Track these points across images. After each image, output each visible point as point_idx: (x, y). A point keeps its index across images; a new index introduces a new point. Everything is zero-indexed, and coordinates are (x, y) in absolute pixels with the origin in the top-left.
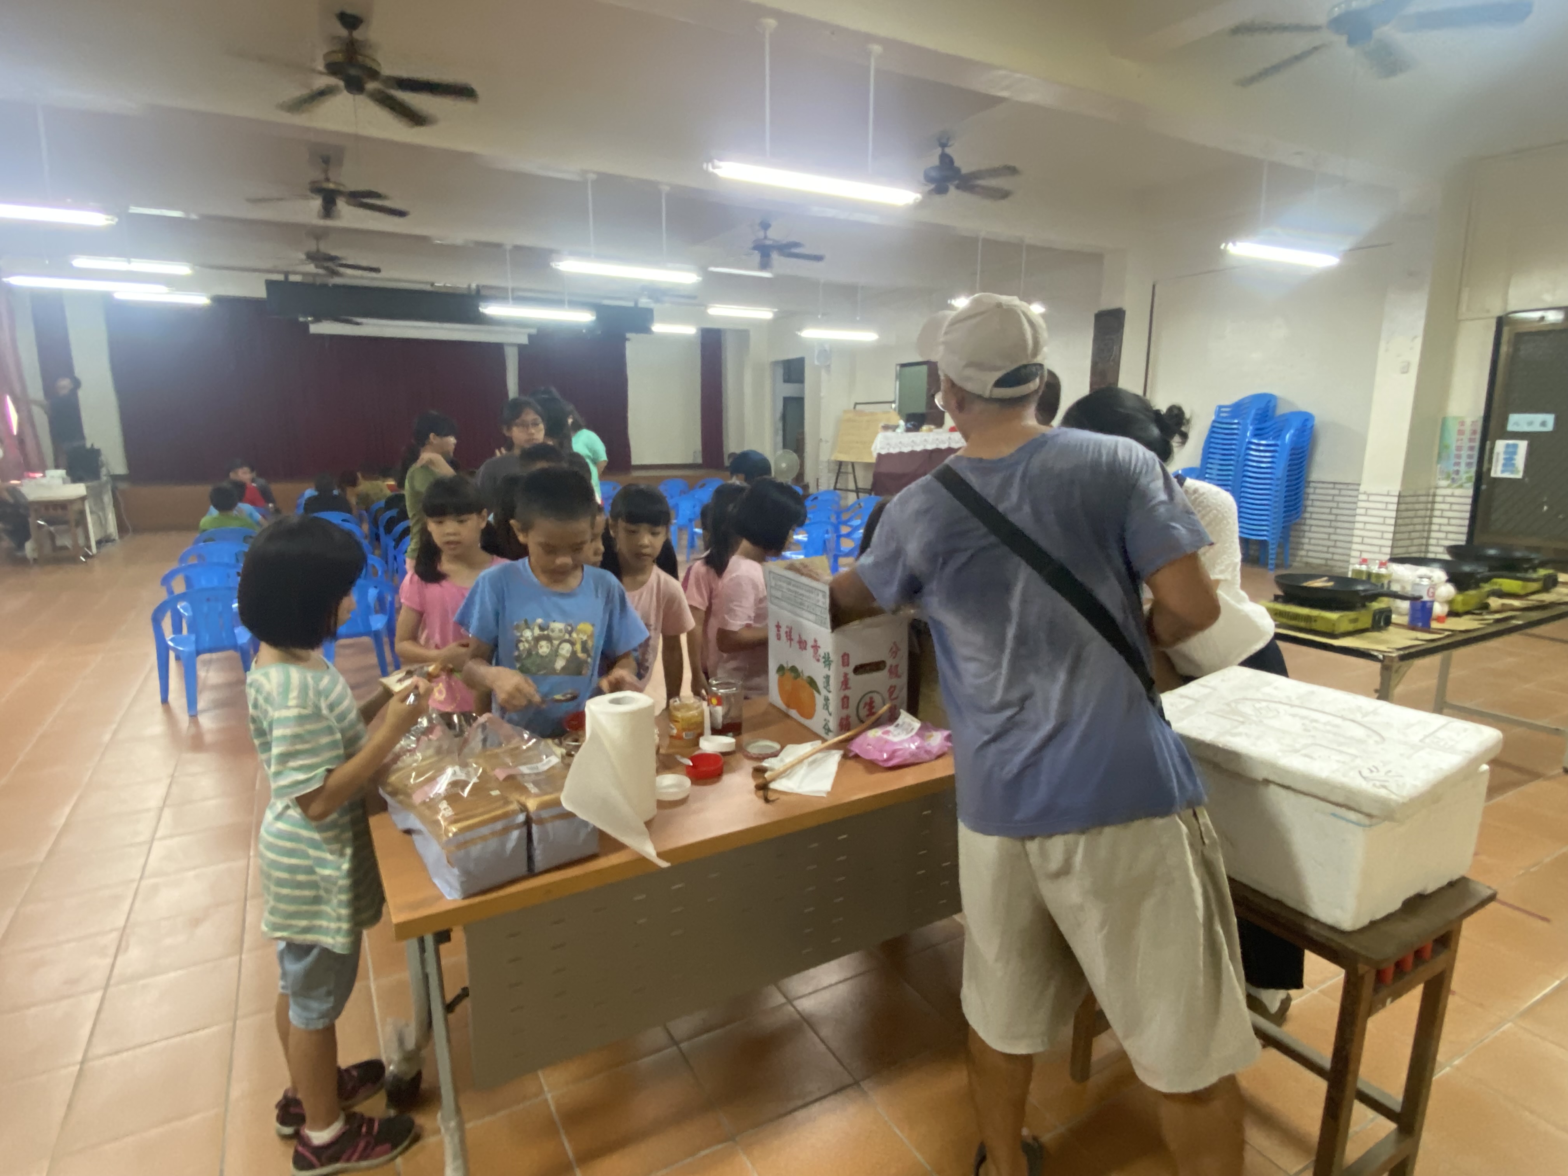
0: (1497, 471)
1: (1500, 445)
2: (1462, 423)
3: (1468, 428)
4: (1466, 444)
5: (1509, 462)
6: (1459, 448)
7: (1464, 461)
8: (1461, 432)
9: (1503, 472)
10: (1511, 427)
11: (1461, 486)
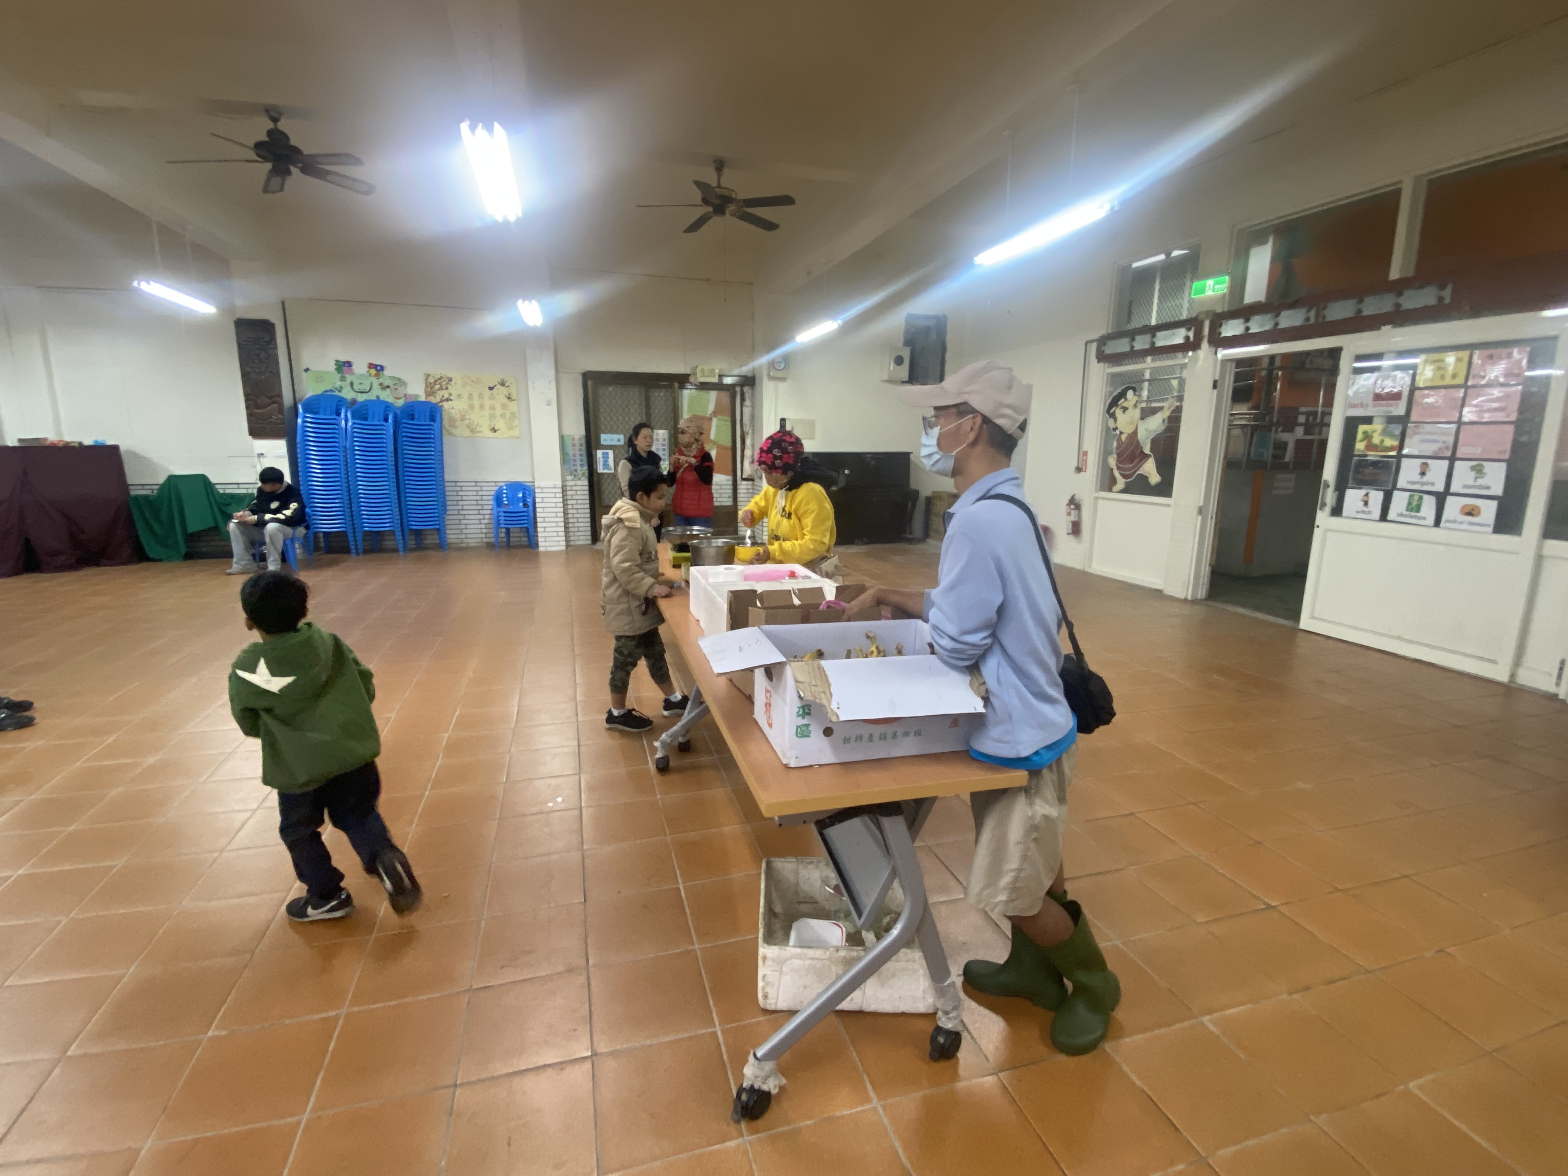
0: (600, 469)
1: (599, 453)
2: (573, 439)
3: (577, 442)
4: (578, 453)
5: (606, 465)
6: (574, 455)
7: (578, 463)
8: (574, 445)
9: (604, 469)
10: (603, 442)
11: (579, 479)
